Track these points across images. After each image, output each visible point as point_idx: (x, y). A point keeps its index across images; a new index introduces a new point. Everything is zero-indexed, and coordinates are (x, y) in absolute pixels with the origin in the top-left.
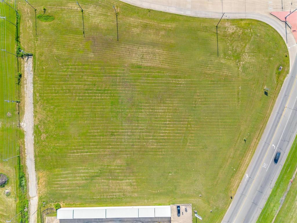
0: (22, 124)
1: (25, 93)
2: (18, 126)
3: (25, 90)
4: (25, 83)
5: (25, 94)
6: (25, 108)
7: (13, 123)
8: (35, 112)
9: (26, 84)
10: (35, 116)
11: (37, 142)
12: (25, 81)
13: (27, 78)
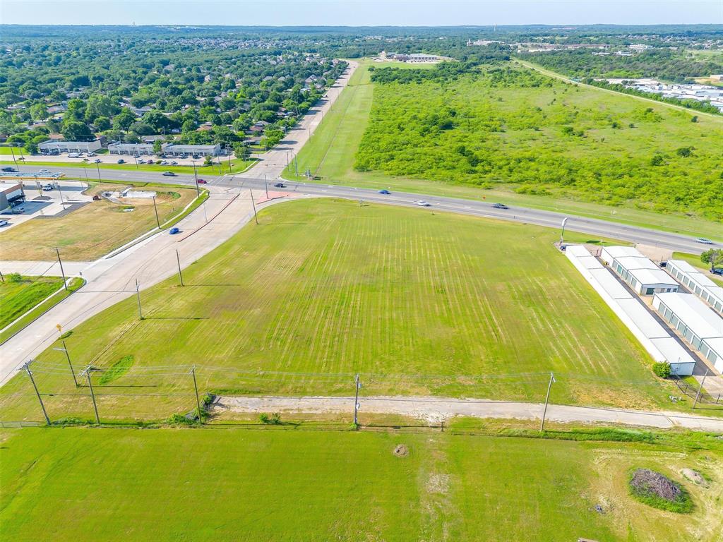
0: (431, 421)
1: (331, 413)
2: (439, 430)
3: (318, 412)
4: (297, 412)
5: (333, 412)
6: (377, 413)
7: (432, 443)
8: (391, 392)
9: (299, 409)
10: (405, 393)
11: (486, 392)
12: (291, 412)
13: (283, 408)
